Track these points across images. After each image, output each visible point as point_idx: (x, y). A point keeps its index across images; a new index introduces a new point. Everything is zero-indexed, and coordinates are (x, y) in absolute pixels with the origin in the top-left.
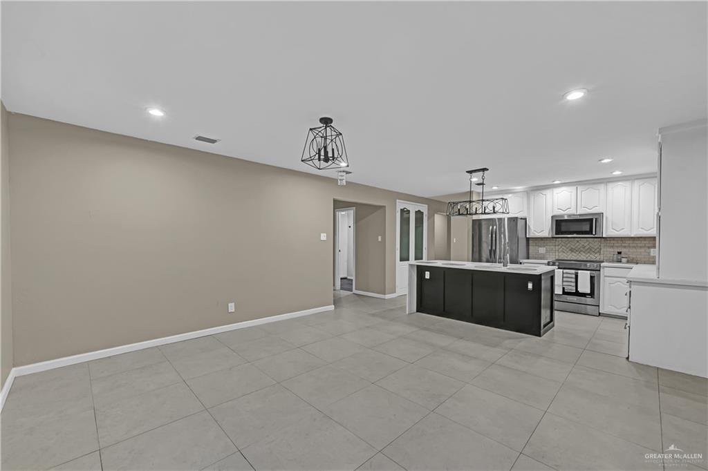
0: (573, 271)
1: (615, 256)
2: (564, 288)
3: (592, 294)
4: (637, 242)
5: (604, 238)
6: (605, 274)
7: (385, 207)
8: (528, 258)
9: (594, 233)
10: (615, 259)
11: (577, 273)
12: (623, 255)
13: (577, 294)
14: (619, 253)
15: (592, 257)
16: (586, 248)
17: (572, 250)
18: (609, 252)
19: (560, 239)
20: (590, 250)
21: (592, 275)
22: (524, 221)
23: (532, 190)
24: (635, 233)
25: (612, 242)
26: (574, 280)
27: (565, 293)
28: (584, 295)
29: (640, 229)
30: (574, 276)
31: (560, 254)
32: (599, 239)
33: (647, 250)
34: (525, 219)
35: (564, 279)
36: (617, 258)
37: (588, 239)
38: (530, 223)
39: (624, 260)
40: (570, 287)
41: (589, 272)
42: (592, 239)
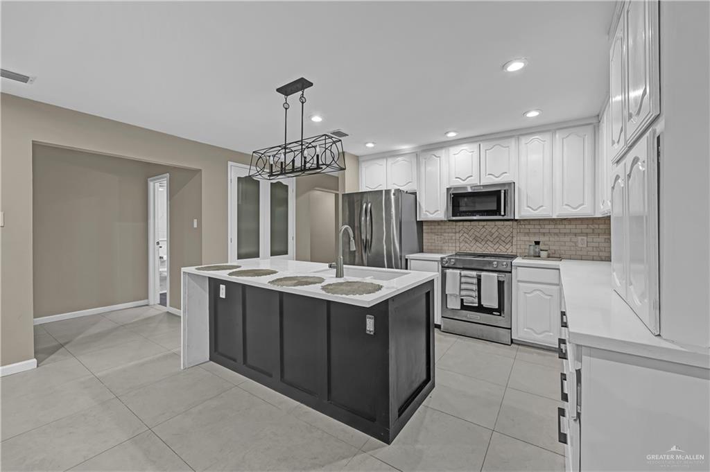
0: (474, 273)
1: (532, 247)
2: (462, 300)
3: (500, 310)
4: (559, 227)
5: (517, 220)
6: (518, 279)
7: (201, 170)
8: (421, 251)
9: (503, 213)
10: (532, 253)
11: (480, 276)
12: (541, 246)
13: (480, 309)
14: (537, 243)
15: (502, 250)
16: (494, 236)
17: (476, 239)
18: (522, 241)
19: (461, 223)
20: (499, 240)
21: (501, 279)
22: (413, 196)
23: (424, 151)
24: (557, 214)
25: (527, 226)
26: (475, 287)
27: (464, 307)
28: (489, 311)
29: (565, 207)
30: (475, 281)
31: (462, 245)
32: (510, 223)
33: (574, 239)
34: (415, 194)
35: (463, 286)
36: (535, 252)
37: (497, 223)
38: (422, 199)
39: (544, 254)
40: (471, 299)
41: (495, 275)
42: (502, 223)
